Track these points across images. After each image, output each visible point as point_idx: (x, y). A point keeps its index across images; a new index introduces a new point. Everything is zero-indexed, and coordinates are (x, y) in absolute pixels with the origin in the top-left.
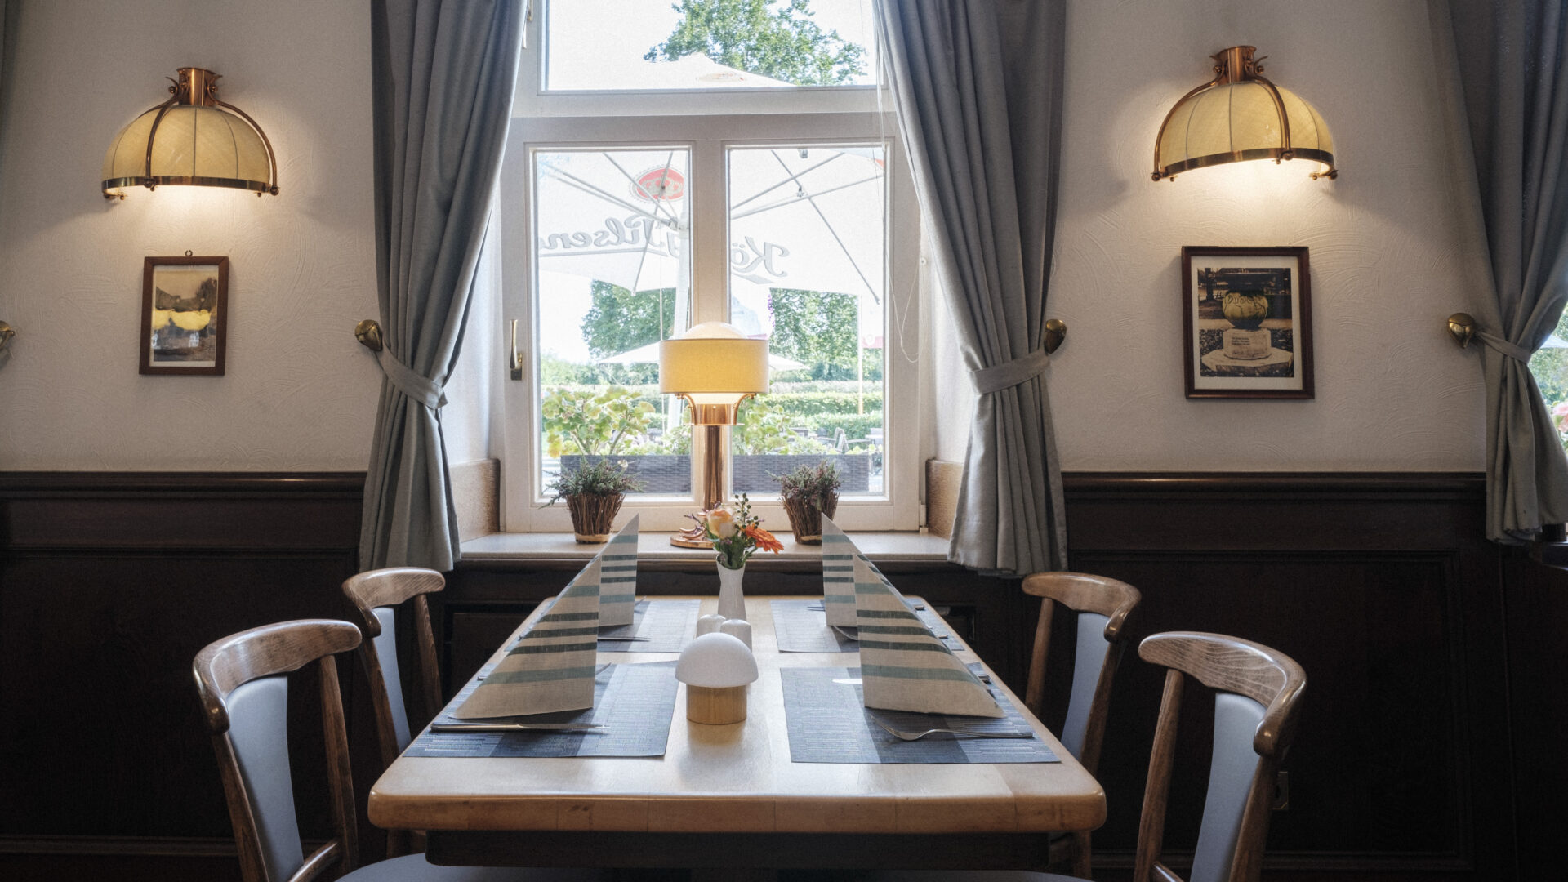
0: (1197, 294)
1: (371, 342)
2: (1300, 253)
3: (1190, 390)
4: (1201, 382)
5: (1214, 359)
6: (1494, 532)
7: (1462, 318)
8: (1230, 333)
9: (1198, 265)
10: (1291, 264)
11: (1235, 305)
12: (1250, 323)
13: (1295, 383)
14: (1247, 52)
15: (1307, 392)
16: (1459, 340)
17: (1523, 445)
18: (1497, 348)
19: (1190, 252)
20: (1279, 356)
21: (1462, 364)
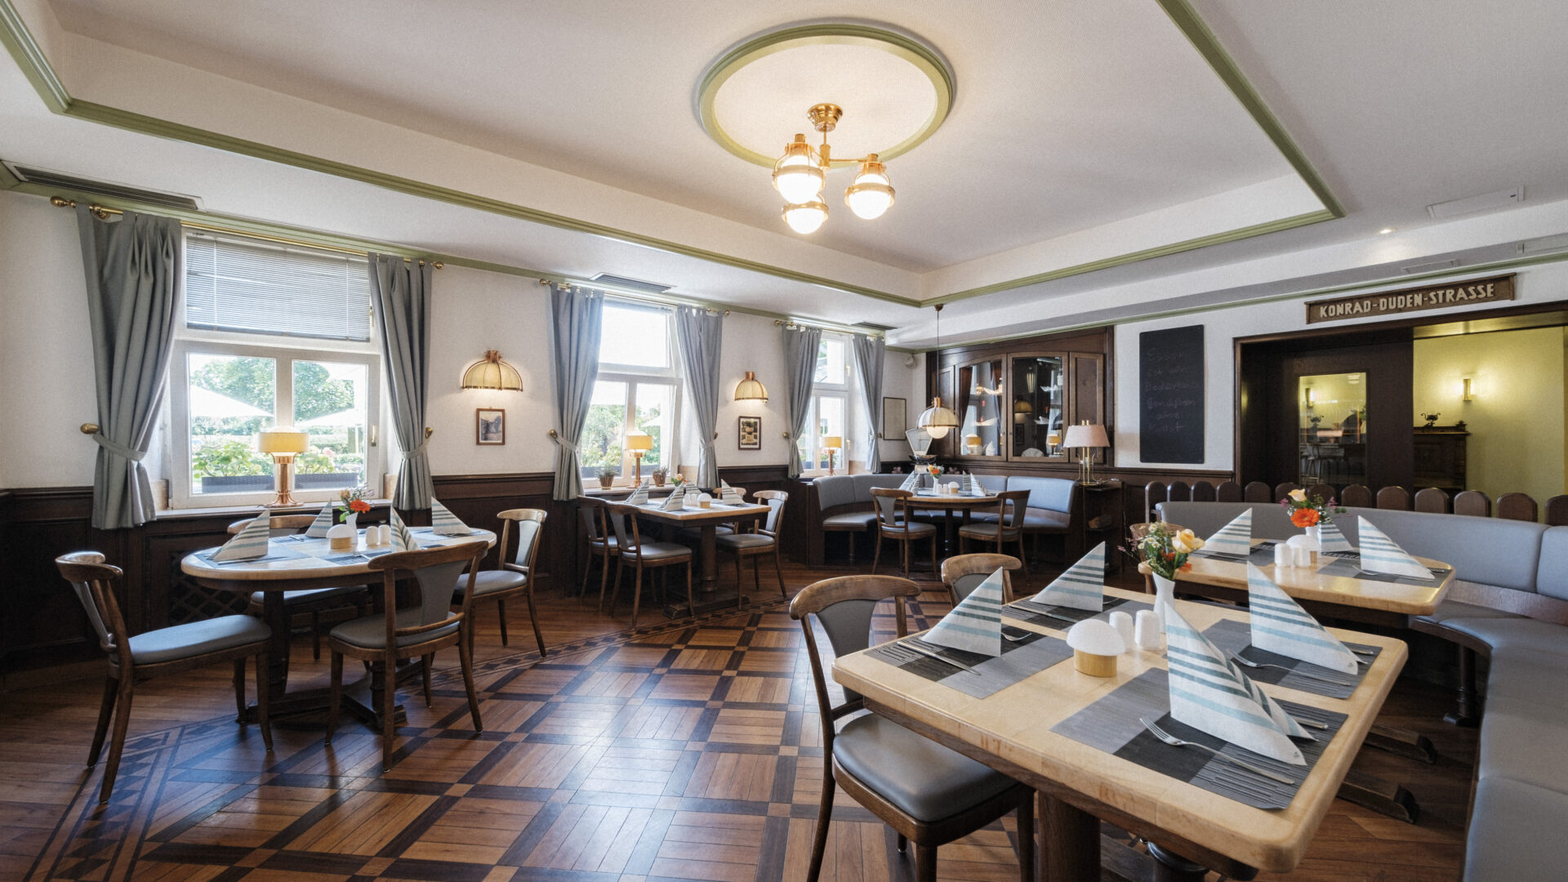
0: (741, 427)
1: (553, 435)
2: (760, 418)
3: (740, 448)
4: (742, 446)
5: (744, 441)
6: (790, 476)
7: (787, 433)
8: (747, 435)
9: (742, 420)
10: (757, 420)
11: (748, 429)
12: (750, 433)
13: (757, 446)
14: (753, 374)
15: (760, 448)
16: (785, 437)
17: (795, 459)
18: (792, 440)
19: (741, 417)
20: (755, 441)
21: (785, 442)
